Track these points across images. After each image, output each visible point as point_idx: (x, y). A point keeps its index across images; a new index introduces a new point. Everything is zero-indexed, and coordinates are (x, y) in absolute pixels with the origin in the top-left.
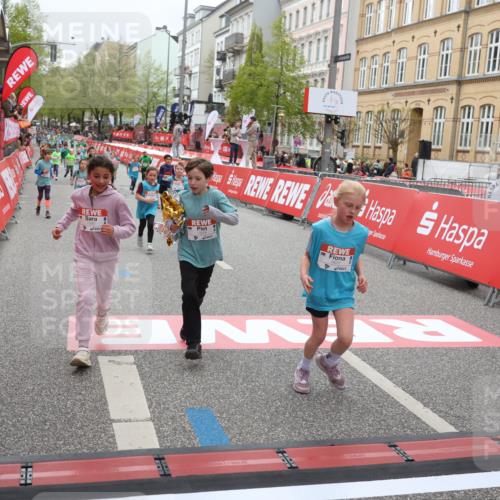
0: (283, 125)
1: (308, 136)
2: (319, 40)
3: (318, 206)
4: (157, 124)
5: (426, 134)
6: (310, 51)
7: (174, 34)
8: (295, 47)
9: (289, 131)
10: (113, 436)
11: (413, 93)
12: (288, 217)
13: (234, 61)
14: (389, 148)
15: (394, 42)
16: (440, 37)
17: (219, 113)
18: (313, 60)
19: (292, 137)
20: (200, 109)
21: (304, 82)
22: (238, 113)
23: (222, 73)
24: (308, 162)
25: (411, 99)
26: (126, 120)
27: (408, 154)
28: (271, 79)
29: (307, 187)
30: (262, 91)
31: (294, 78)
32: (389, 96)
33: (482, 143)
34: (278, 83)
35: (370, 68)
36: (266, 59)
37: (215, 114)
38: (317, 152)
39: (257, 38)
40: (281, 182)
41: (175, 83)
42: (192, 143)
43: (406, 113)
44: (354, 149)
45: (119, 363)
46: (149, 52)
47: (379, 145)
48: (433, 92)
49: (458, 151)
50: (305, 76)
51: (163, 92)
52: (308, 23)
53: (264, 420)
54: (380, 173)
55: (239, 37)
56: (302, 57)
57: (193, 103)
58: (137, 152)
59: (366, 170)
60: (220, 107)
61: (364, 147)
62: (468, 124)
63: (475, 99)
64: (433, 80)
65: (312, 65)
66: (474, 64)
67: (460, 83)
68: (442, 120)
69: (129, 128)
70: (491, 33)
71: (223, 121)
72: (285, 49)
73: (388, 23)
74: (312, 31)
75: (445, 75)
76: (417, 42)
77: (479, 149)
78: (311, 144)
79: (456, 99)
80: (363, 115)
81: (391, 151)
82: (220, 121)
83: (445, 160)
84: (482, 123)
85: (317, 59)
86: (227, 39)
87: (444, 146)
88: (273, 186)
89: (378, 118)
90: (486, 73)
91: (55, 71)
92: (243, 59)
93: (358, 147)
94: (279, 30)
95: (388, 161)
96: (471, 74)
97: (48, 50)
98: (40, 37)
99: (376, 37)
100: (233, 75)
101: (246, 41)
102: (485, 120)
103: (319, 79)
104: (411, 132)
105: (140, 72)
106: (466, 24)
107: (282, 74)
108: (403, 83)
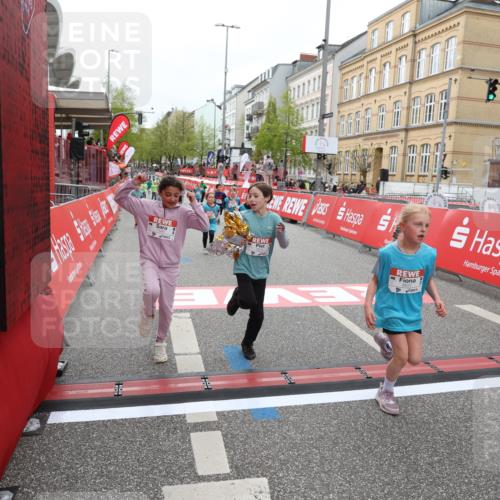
0: (291, 162)
1: (307, 168)
2: (313, 105)
3: (313, 213)
4: (208, 163)
5: (385, 165)
6: (307, 112)
7: (218, 104)
8: (297, 110)
9: (295, 165)
10: (175, 364)
11: (376, 138)
12: (293, 222)
13: (258, 120)
14: (361, 175)
16: (393, 100)
17: (249, 155)
18: (309, 119)
19: (296, 169)
20: (236, 153)
22: (261, 154)
23: (250, 129)
24: (307, 185)
25: (375, 142)
26: (188, 161)
27: (373, 178)
28: (283, 131)
29: (306, 201)
30: (276, 140)
31: (297, 131)
32: (360, 140)
33: (423, 170)
34: (287, 134)
35: (347, 122)
36: (279, 118)
37: (246, 155)
38: (313, 178)
39: (272, 105)
40: (289, 199)
41: (219, 136)
43: (371, 151)
44: (338, 176)
45: (180, 318)
46: (202, 117)
47: (354, 173)
48: (389, 137)
49: (407, 176)
50: (305, 129)
51: (212, 142)
52: (301, 95)
53: (273, 353)
54: (355, 191)
55: (260, 105)
56: (302, 116)
57: (231, 149)
58: (195, 182)
59: (345, 189)
60: (249, 151)
61: (345, 174)
62: (413, 157)
63: (417, 141)
64: (390, 129)
65: (309, 121)
66: (416, 117)
67: (407, 130)
68: (396, 155)
69: (191, 167)
70: (427, 96)
72: (290, 111)
73: (359, 92)
74: (309, 99)
75: (397, 125)
76: (378, 104)
78: (309, 174)
79: (405, 141)
80: (343, 154)
83: (397, 181)
84: (422, 157)
85: (312, 117)
86: (252, 106)
87: (398, 172)
88: (284, 201)
89: (353, 155)
90: (425, 123)
91: (142, 131)
92: (264, 119)
93: (340, 174)
94: (286, 98)
95: (360, 183)
96: (414, 124)
97: (137, 116)
98: (131, 109)
99: (350, 102)
100: (257, 129)
101: (266, 107)
102: (424, 154)
104: (375, 164)
105: (197, 129)
106: (410, 91)
107: (289, 128)
108: (370, 131)
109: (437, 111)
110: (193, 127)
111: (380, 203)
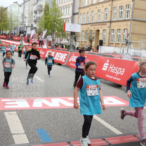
0: (56, 35)
1: (64, 38)
2: (67, 8)
4: (15, 34)
5: (101, 38)
6: (64, 11)
8: (59, 10)
9: (58, 36)
11: (96, 25)
13: (40, 14)
14: (89, 42)
15: (90, 9)
16: (104, 8)
17: (35, 30)
19: (59, 38)
20: (29, 29)
21: (62, 21)
22: (42, 31)
23: (36, 18)
24: (64, 46)
25: (96, 27)
26: (4, 32)
27: (95, 44)
28: (52, 20)
29: (66, 55)
30: (49, 24)
31: (59, 20)
32: (89, 26)
33: (118, 41)
34: (54, 21)
35: (83, 17)
36: (50, 13)
38: (67, 43)
39: (47, 7)
40: (57, 53)
41: (20, 20)
42: (27, 40)
43: (94, 31)
44: (78, 42)
47: (86, 41)
48: (102, 25)
49: (111, 43)
50: (63, 19)
51: (16, 23)
52: (63, 2)
54: (87, 50)
55: (41, 6)
56: (62, 13)
57: (27, 27)
60: (35, 28)
61: (82, 42)
62: (113, 35)
63: (115, 27)
64: (102, 21)
65: (65, 15)
66: (115, 16)
67: (111, 22)
68: (105, 34)
69: (5, 35)
70: (120, 7)
71: (36, 33)
72: (56, 10)
73: (88, 3)
74: (65, 5)
75: (106, 19)
76: (97, 9)
77: (117, 43)
78: (65, 41)
79: (110, 27)
80: (81, 32)
81: (90, 43)
82: (35, 33)
83: (106, 46)
84: (118, 35)
85: (66, 14)
86: (37, 6)
87: (106, 42)
89: (86, 33)
90: (119, 19)
92: (43, 13)
93: (79, 42)
94: (54, 4)
95: (90, 46)
96: (114, 20)
99: (84, 7)
100: (39, 18)
101: (44, 7)
102: (118, 34)
103: (67, 20)
104: (96, 37)
105: (8, 16)
106: (112, 4)
107: (55, 18)
108: (93, 22)
109: (124, 14)
110: (7, 15)
111: (103, 57)
